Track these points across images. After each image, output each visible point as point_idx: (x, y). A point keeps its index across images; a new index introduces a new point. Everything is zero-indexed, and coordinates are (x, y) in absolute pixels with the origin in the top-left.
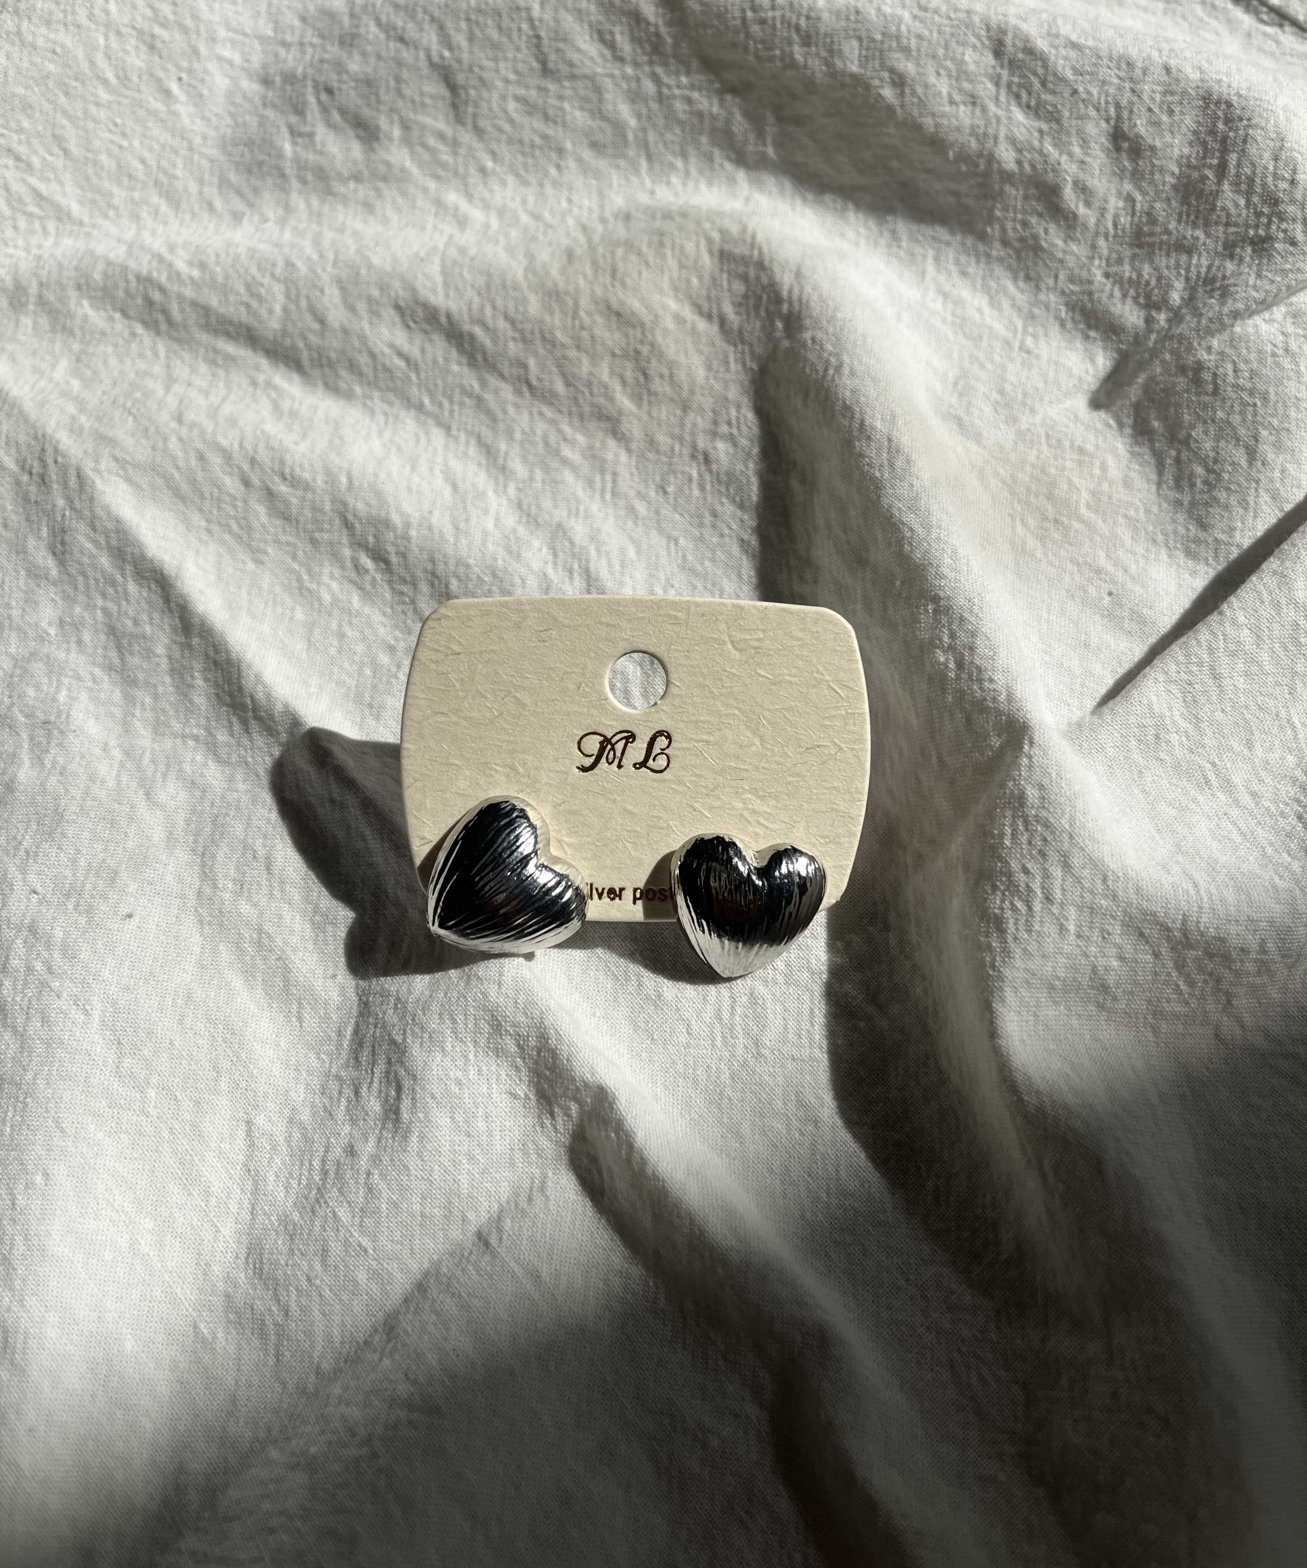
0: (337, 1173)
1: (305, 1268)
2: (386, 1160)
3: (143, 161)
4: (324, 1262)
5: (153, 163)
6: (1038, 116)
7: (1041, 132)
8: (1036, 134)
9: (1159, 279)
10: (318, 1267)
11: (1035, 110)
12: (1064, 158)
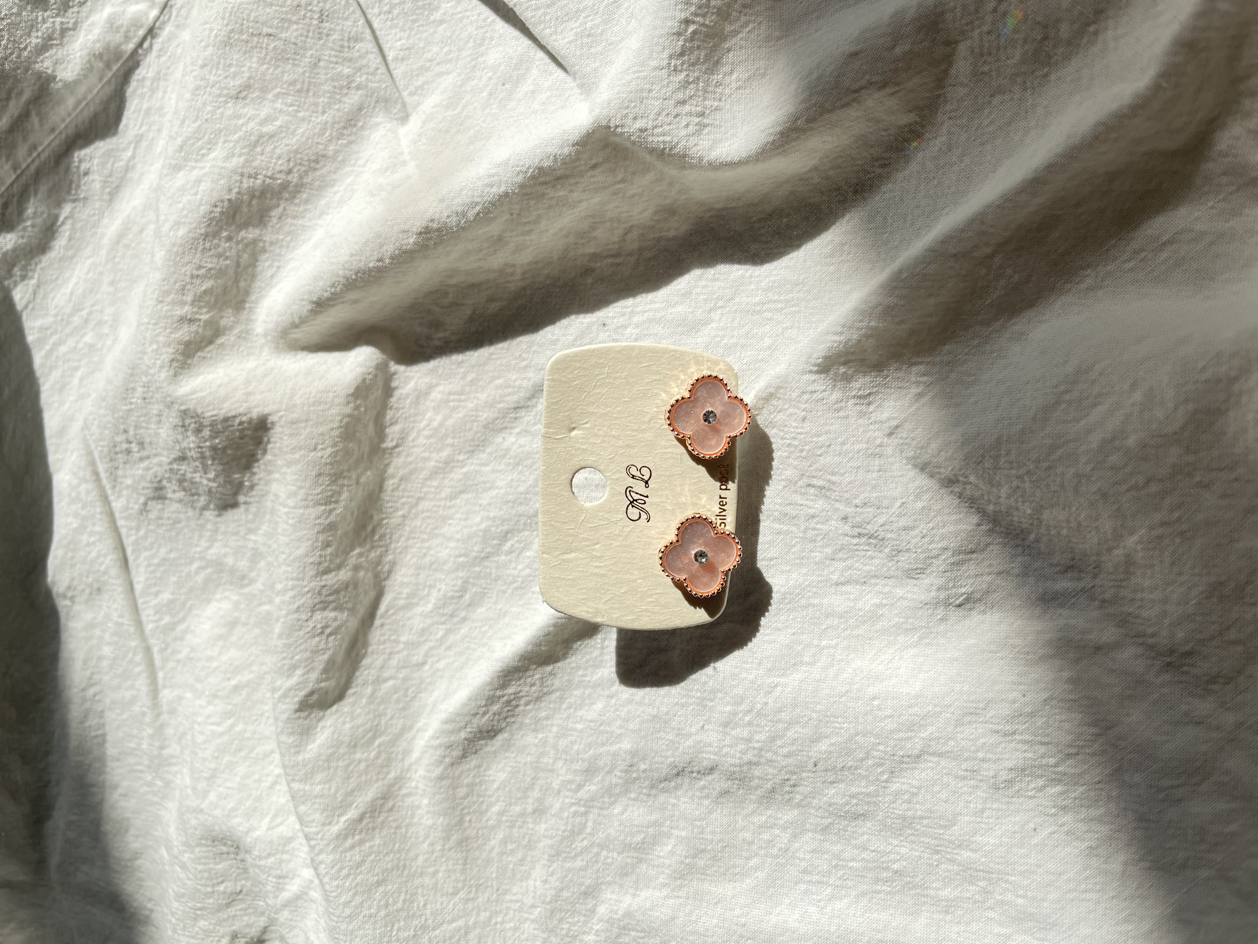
0: (858, 527)
1: (917, 540)
2: (847, 495)
4: (912, 528)
6: (217, 143)
7: (225, 142)
8: (226, 145)
9: (333, 80)
10: (916, 532)
11: (211, 145)
12: (244, 129)
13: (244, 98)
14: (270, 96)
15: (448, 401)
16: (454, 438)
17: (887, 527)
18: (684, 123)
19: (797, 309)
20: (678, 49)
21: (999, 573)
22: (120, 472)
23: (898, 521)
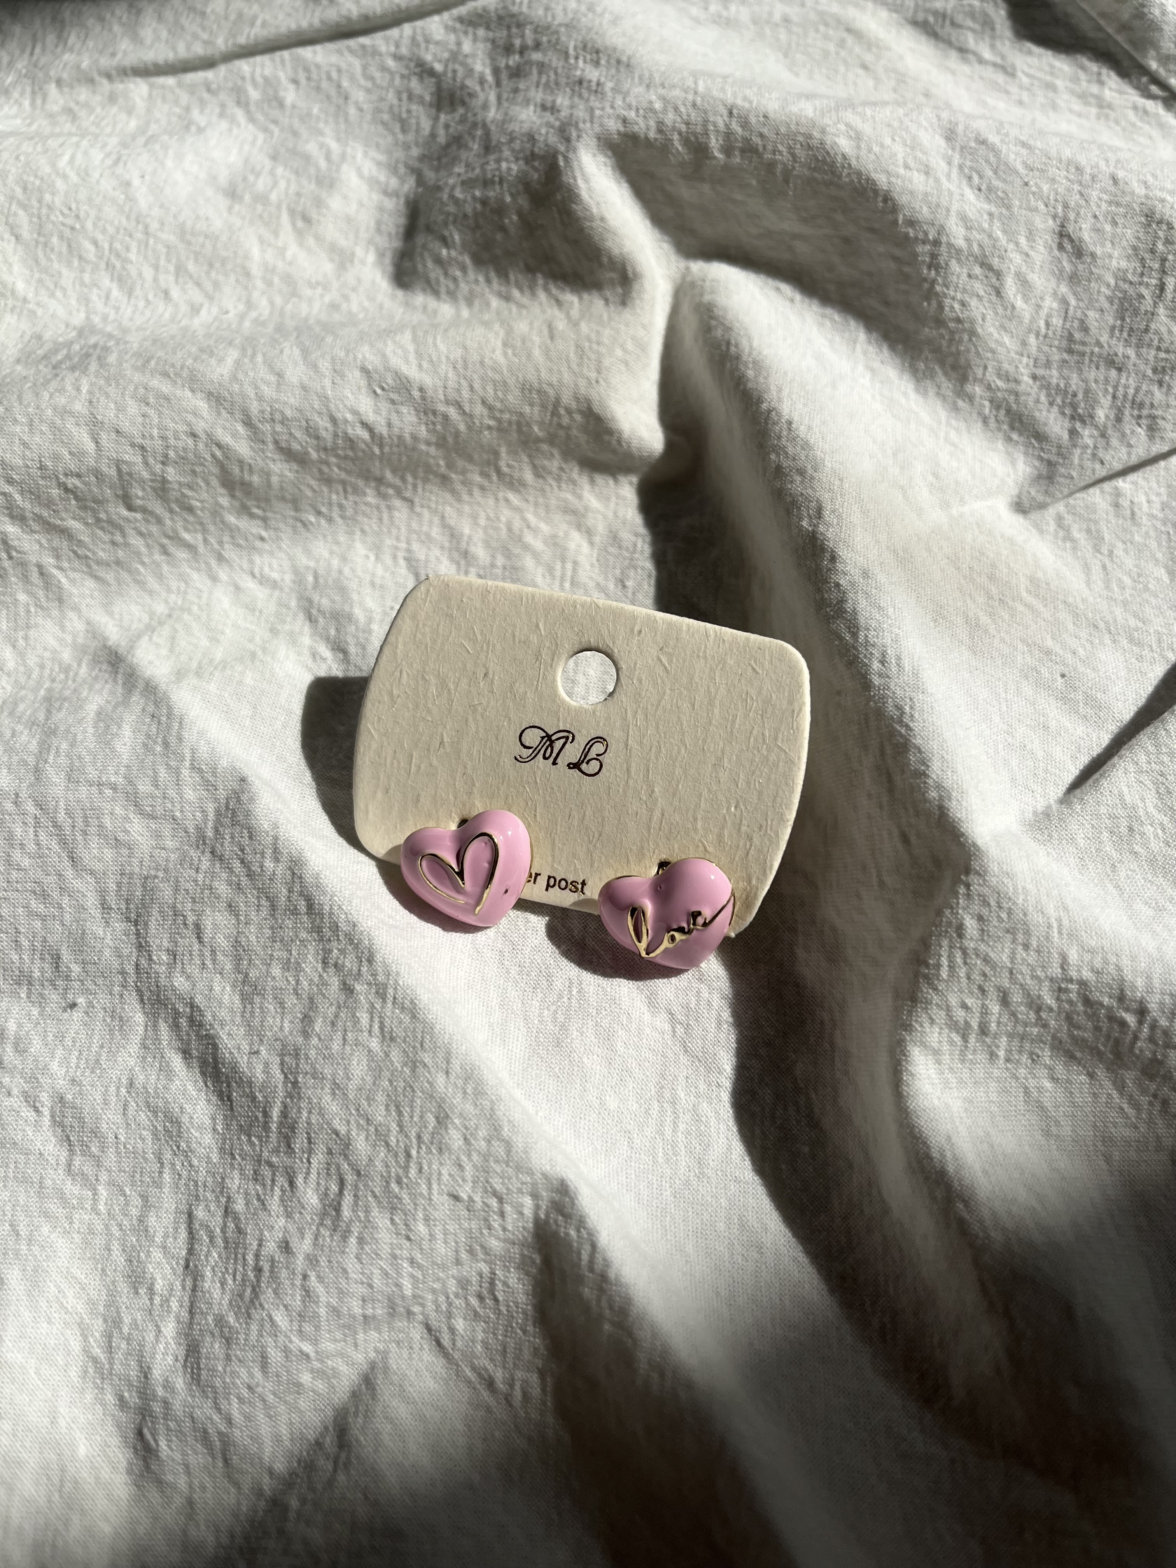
1: (245, 1376)
2: (323, 1261)
3: (95, 243)
4: (264, 1369)
5: (106, 246)
6: (988, 200)
7: (991, 215)
8: (986, 217)
9: (1087, 392)
10: (259, 1375)
11: (987, 192)
12: (1011, 246)
13: (1061, 247)
14: (1064, 289)
15: (563, 560)
16: (504, 568)
17: (268, 1326)
18: (969, 1002)
19: (660, 1160)
20: (1096, 996)
21: (190, 1502)
22: (481, 32)
23: (276, 1347)
